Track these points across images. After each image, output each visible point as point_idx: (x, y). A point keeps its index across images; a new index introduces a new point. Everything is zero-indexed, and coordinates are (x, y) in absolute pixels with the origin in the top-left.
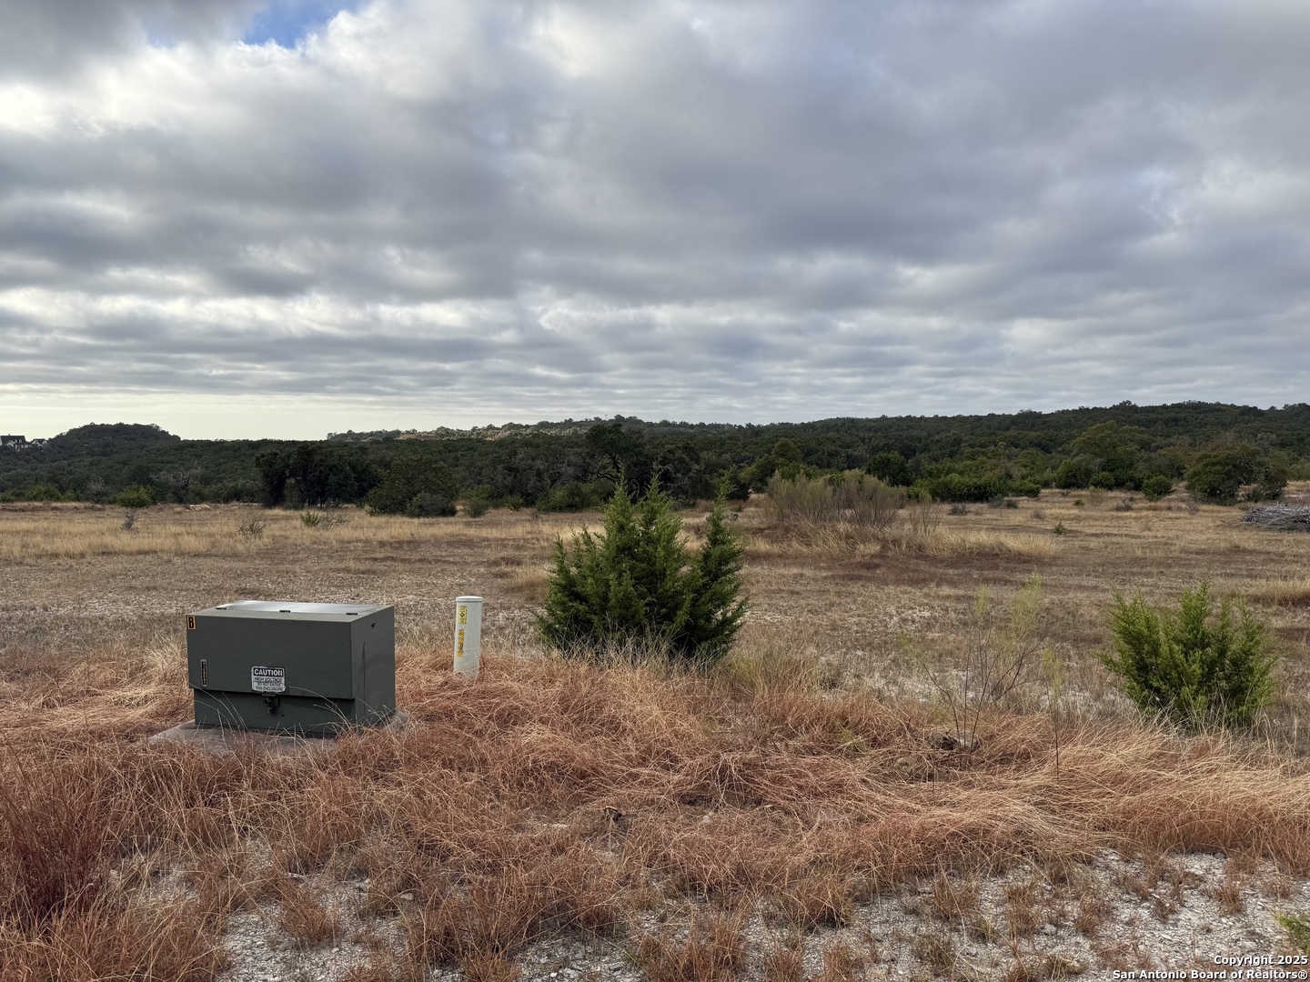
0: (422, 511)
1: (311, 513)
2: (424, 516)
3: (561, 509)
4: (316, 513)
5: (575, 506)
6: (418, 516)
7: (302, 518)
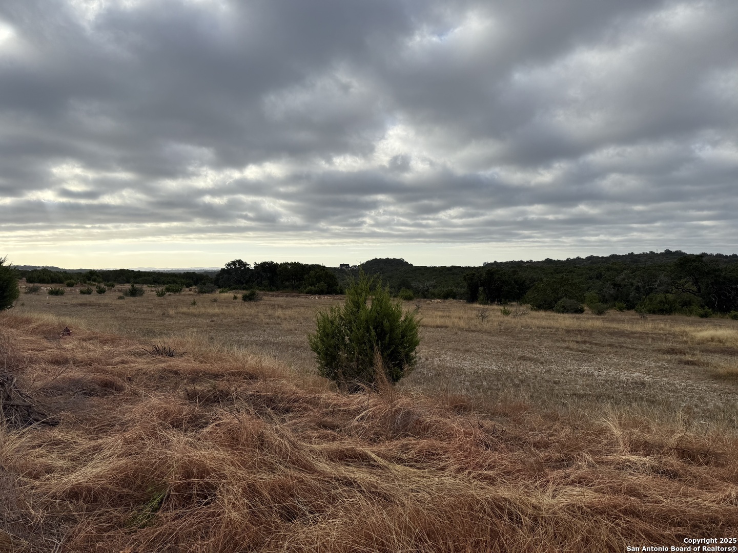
0: (565, 310)
1: (506, 308)
2: (566, 313)
3: (654, 312)
4: (508, 308)
5: (665, 311)
6: (563, 312)
7: (501, 310)
